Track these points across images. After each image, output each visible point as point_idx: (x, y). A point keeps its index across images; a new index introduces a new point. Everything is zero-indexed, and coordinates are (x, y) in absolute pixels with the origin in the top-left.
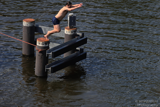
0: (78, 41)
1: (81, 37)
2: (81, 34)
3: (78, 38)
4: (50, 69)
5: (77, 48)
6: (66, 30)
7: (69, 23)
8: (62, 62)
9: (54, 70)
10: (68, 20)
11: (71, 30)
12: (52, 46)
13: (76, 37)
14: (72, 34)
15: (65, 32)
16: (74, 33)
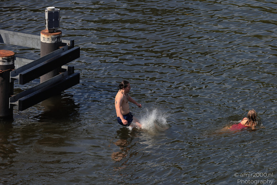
0: (63, 54)
1: (70, 48)
2: (70, 41)
3: (63, 49)
4: (17, 103)
5: (63, 67)
6: (42, 36)
7: (47, 23)
8: (37, 92)
9: (24, 106)
10: (47, 17)
11: (52, 35)
12: (19, 64)
13: (61, 47)
14: (53, 42)
15: (42, 40)
16: (56, 40)
